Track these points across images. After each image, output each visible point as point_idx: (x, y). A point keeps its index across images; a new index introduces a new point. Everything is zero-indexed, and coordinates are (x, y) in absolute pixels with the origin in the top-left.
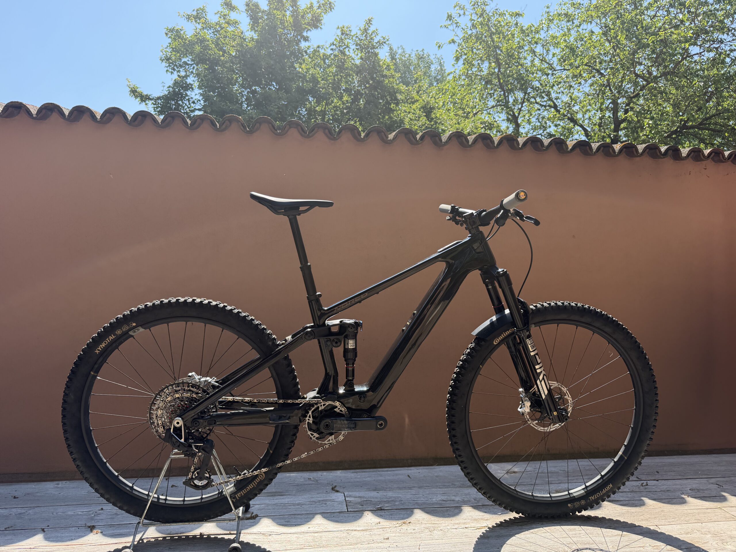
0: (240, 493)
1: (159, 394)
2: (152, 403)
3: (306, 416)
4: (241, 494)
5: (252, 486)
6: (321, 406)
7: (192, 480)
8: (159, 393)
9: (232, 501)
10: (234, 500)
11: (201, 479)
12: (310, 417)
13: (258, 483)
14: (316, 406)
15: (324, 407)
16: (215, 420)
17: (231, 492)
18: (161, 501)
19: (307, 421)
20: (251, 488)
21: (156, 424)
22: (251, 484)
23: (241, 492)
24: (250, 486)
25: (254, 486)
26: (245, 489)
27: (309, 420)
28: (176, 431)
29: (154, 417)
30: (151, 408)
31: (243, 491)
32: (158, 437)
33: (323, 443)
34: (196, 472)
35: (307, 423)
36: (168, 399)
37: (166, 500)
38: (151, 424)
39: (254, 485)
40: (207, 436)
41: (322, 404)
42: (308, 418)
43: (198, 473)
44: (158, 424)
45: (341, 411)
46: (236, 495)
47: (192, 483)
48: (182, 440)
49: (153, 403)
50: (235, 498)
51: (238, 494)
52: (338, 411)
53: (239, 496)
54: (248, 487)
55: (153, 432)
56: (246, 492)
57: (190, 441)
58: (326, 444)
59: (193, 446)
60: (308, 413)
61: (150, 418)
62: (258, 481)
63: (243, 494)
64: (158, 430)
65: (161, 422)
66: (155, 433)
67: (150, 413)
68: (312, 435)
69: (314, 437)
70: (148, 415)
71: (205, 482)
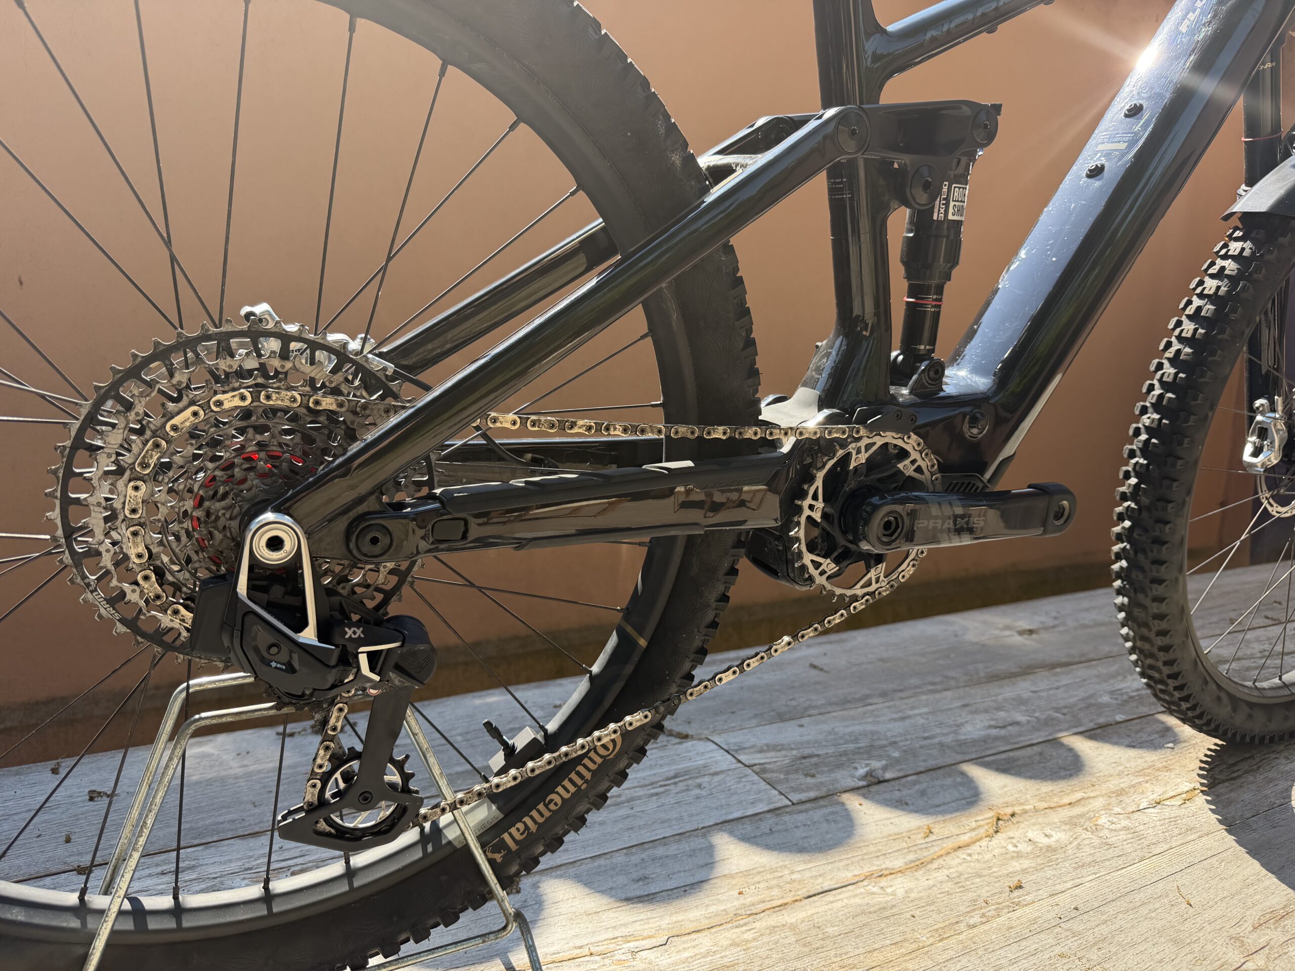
0: (520, 825)
1: (112, 392)
2: (74, 448)
3: (803, 495)
4: (527, 827)
5: (572, 789)
6: (859, 451)
7: (323, 812)
8: (115, 386)
9: (491, 862)
10: (498, 857)
11: (366, 802)
12: (815, 497)
13: (594, 773)
14: (840, 453)
15: (867, 455)
16: (466, 523)
17: (482, 824)
18: (153, 924)
19: (807, 512)
20: (567, 796)
21: (107, 561)
22: (566, 783)
23: (527, 820)
24: (559, 789)
25: (579, 787)
26: (541, 807)
27: (811, 507)
28: (265, 590)
29: (96, 520)
30: (69, 474)
31: (534, 813)
32: (121, 628)
33: (849, 593)
34: (338, 775)
35: (803, 519)
36: (176, 421)
37: (178, 911)
38: (78, 564)
39: (579, 782)
40: (385, 603)
41: (863, 443)
42: (809, 501)
43: (347, 777)
44: (121, 561)
45: (919, 470)
46: (506, 836)
47: (323, 826)
48: (309, 635)
49: (79, 443)
50: (501, 846)
51: (513, 830)
52: (910, 471)
53: (518, 837)
54: (553, 796)
55: (91, 607)
56: (547, 814)
57: (349, 632)
58: (855, 598)
59: (363, 660)
60: (811, 479)
61: (69, 533)
62: (592, 766)
63: (533, 827)
64: (123, 594)
65: (141, 549)
66: (105, 611)
67: (67, 503)
68: (817, 565)
69: (822, 573)
70: (55, 515)
71: (385, 810)
